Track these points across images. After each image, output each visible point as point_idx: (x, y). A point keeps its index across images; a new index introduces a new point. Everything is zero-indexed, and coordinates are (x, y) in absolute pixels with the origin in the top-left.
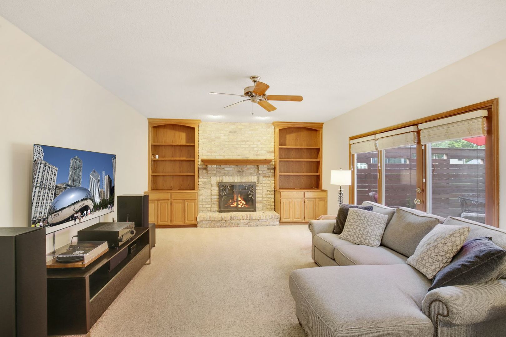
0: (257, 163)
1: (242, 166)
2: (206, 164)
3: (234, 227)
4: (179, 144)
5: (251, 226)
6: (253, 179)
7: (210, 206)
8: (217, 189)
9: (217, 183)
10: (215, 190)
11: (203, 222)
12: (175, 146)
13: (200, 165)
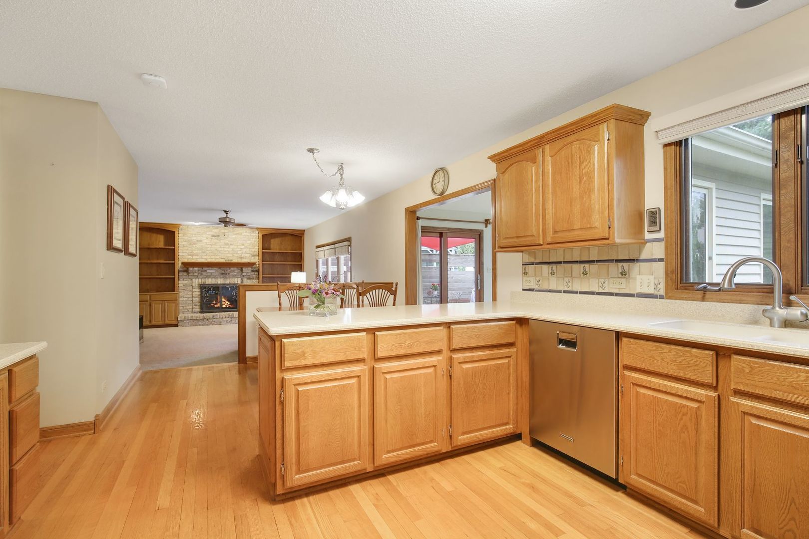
0: (241, 266)
1: (225, 269)
2: (187, 266)
3: (216, 325)
4: (157, 247)
5: (233, 323)
6: (238, 281)
7: (191, 307)
8: (199, 290)
9: (199, 285)
10: (197, 292)
11: (185, 321)
12: (151, 248)
13: (181, 267)
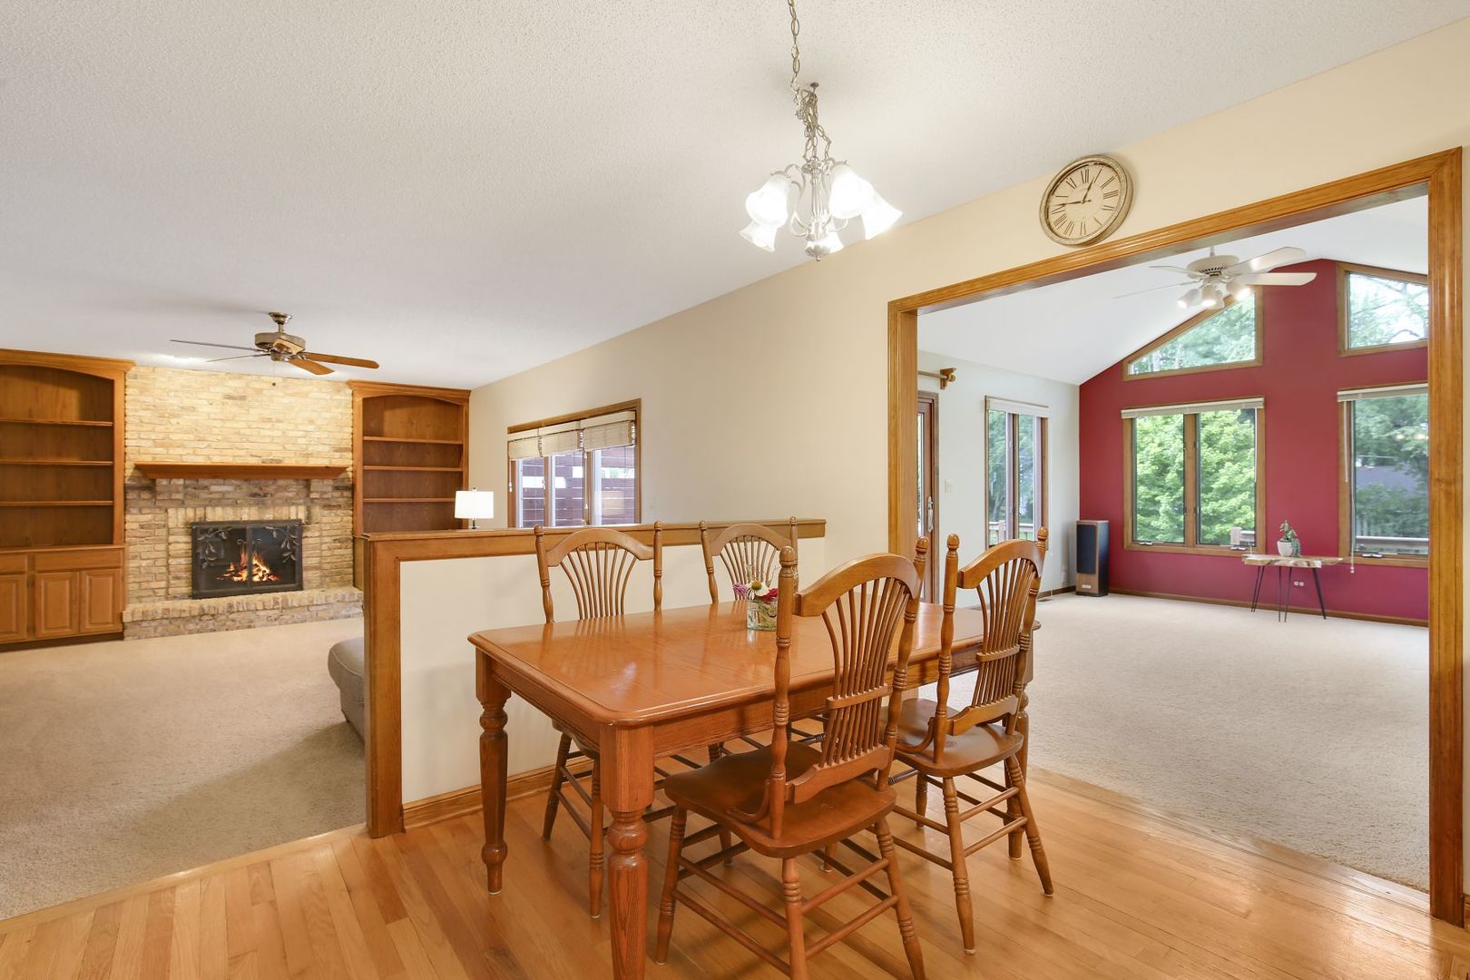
0: (305, 476)
1: (263, 482)
2: (152, 476)
3: (238, 628)
4: (58, 421)
5: (286, 623)
6: (297, 513)
7: (163, 584)
8: (188, 539)
9: (186, 524)
10: (182, 543)
11: (144, 624)
13: (131, 478)
